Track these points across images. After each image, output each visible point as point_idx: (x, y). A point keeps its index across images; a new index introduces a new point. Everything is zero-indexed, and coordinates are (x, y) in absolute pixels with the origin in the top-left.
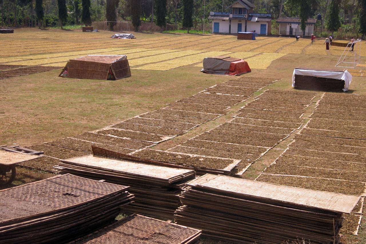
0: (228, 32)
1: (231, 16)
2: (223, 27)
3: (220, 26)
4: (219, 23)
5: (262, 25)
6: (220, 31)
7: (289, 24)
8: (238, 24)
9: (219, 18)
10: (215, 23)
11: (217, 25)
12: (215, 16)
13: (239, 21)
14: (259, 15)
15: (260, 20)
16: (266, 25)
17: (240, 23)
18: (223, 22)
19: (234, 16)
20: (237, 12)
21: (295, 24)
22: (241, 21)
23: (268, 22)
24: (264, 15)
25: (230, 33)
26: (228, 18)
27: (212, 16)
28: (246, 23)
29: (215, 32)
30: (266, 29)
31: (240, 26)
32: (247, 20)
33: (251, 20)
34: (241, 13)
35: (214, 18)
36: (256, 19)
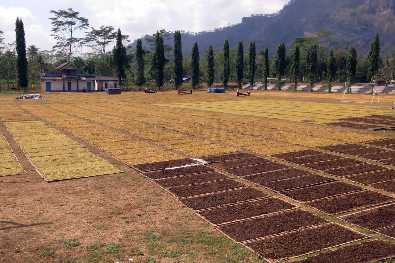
0: (63, 90)
1: (65, 76)
2: (54, 86)
5: (88, 83)
6: (52, 89)
8: (68, 83)
9: (50, 78)
10: (46, 83)
11: (48, 85)
12: (46, 76)
13: (68, 80)
14: (85, 75)
15: (87, 79)
16: (91, 83)
17: (69, 82)
18: (55, 81)
19: (67, 76)
21: (111, 82)
22: (70, 80)
23: (92, 80)
24: (88, 75)
26: (60, 78)
27: (44, 76)
28: (77, 82)
29: (47, 91)
30: (91, 86)
31: (69, 85)
32: (78, 80)
33: (81, 79)
34: (69, 74)
35: (46, 78)
36: (84, 78)
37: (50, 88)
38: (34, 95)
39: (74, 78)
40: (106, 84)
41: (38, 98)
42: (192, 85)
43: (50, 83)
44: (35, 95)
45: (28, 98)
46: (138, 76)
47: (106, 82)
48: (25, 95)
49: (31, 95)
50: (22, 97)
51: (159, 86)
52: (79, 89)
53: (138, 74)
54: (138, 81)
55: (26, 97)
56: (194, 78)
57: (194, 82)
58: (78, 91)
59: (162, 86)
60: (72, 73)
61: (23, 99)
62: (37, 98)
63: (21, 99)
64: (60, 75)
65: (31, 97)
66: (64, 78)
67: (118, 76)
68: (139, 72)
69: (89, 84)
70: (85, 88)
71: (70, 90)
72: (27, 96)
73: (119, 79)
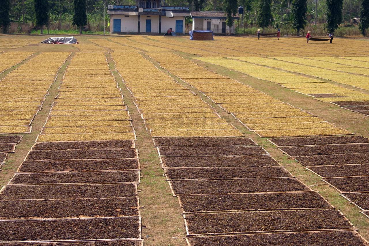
0: (137, 31)
1: (141, 10)
2: (126, 25)
3: (121, 24)
4: (120, 19)
5: (177, 22)
6: (123, 30)
7: (207, 19)
8: (147, 20)
9: (120, 13)
10: (114, 20)
11: (117, 23)
12: (114, 10)
13: (147, 17)
14: (173, 8)
15: (176, 14)
16: (182, 21)
18: (127, 18)
19: (145, 10)
20: (144, 5)
21: (216, 20)
22: (150, 17)
23: (185, 17)
24: (180, 9)
25: (139, 33)
26: (134, 13)
27: (111, 10)
28: (160, 19)
29: (115, 32)
30: (182, 26)
31: (149, 23)
32: (162, 15)
33: (165, 15)
34: (149, 6)
35: (113, 13)
36: (172, 13)
37: (120, 28)
38: (64, 38)
39: (154, 13)
40: (209, 24)
41: (70, 42)
42: (360, 28)
43: (120, 20)
44: (67, 37)
45: (55, 42)
46: (260, 11)
47: (209, 21)
48: (52, 38)
49: (60, 38)
50: (47, 41)
51: (298, 28)
52: (162, 31)
53: (261, 8)
54: (260, 18)
55: (53, 41)
56: (364, 15)
57: (363, 23)
58: (160, 34)
59: (303, 28)
60: (153, 5)
61: (48, 43)
62: (68, 43)
63: (46, 43)
64: (136, 7)
65: (61, 41)
66: (140, 13)
67: (226, 10)
68: (263, 4)
69: (179, 23)
70: (171, 29)
71: (148, 32)
72: (55, 40)
73: (228, 15)
